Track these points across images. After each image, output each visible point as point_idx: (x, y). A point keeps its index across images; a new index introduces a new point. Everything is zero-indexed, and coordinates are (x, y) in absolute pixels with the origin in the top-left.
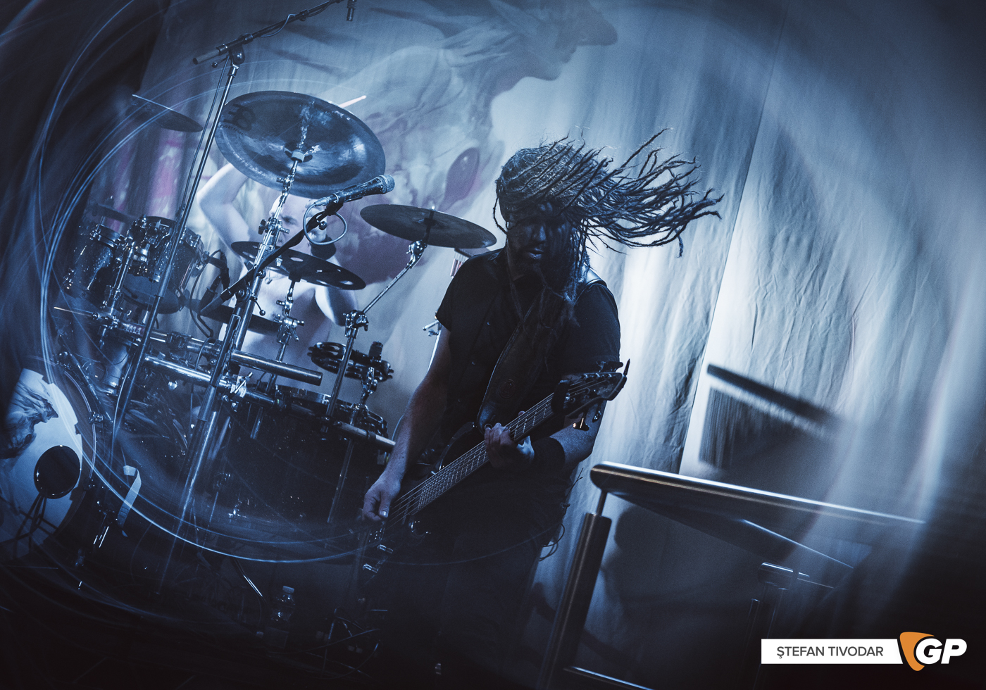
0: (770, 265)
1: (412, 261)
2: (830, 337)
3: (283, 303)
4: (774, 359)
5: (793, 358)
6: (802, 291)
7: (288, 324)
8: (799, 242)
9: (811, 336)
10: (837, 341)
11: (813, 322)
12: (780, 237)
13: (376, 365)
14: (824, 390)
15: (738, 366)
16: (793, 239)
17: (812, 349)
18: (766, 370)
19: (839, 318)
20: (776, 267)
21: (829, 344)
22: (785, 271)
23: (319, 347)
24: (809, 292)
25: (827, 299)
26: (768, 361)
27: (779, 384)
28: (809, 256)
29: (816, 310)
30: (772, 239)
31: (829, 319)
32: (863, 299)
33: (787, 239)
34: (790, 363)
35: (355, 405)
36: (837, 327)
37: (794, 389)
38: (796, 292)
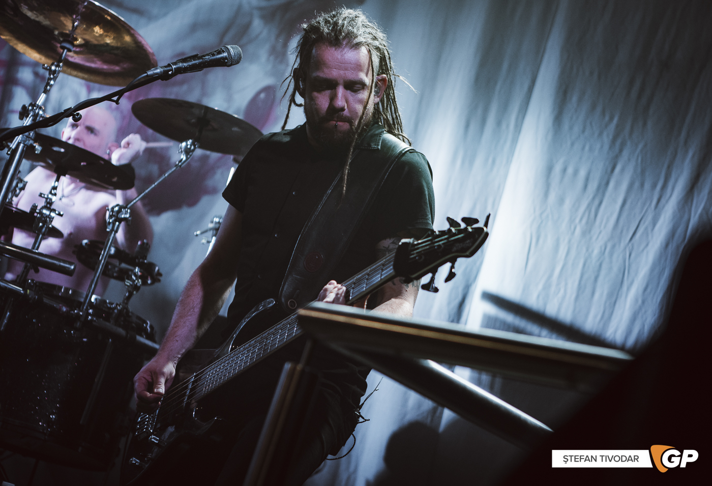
0: (546, 194)
1: (182, 159)
2: (604, 266)
3: (46, 196)
4: (547, 286)
5: (566, 284)
6: (577, 220)
7: (45, 214)
8: (576, 172)
9: (584, 265)
10: (610, 269)
11: (587, 250)
12: (558, 168)
13: (141, 266)
14: (595, 317)
15: (511, 293)
16: (570, 170)
17: (586, 277)
18: (538, 297)
19: (614, 247)
20: (552, 197)
21: (603, 272)
22: (561, 201)
23: (84, 244)
24: (584, 221)
25: (602, 227)
26: (540, 287)
27: (551, 310)
28: (585, 187)
29: (591, 238)
30: (549, 169)
31: (603, 248)
32: (639, 229)
33: (564, 170)
34: (562, 291)
35: (117, 304)
36: (611, 254)
37: (566, 315)
38: (572, 220)
